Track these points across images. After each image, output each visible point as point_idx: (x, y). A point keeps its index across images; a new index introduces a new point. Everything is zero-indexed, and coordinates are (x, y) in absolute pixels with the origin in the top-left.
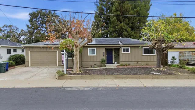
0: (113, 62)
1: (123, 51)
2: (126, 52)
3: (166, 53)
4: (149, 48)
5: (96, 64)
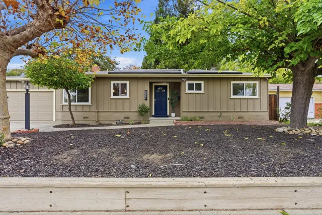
0: (168, 114)
1: (189, 89)
2: (195, 91)
4: (245, 82)
5: (128, 118)
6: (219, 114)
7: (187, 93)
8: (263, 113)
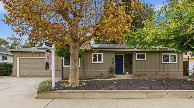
0: (124, 73)
1: (138, 58)
2: (141, 59)
3: (187, 61)
4: (170, 54)
5: (102, 75)
6: (156, 72)
7: (136, 60)
8: (180, 72)
